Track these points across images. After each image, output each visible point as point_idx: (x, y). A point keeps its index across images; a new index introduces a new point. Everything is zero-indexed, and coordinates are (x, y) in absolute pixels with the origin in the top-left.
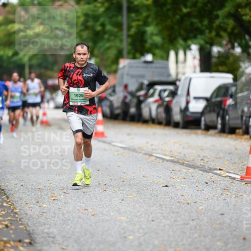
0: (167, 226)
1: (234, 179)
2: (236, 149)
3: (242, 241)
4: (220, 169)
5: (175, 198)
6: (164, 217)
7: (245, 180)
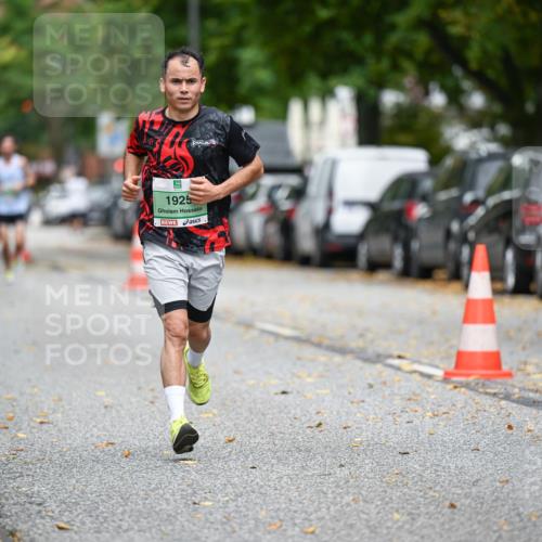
0: (285, 479)
1: (430, 377)
2: (434, 313)
3: (447, 511)
4: (400, 357)
5: (303, 419)
6: (279, 459)
7: (455, 379)
